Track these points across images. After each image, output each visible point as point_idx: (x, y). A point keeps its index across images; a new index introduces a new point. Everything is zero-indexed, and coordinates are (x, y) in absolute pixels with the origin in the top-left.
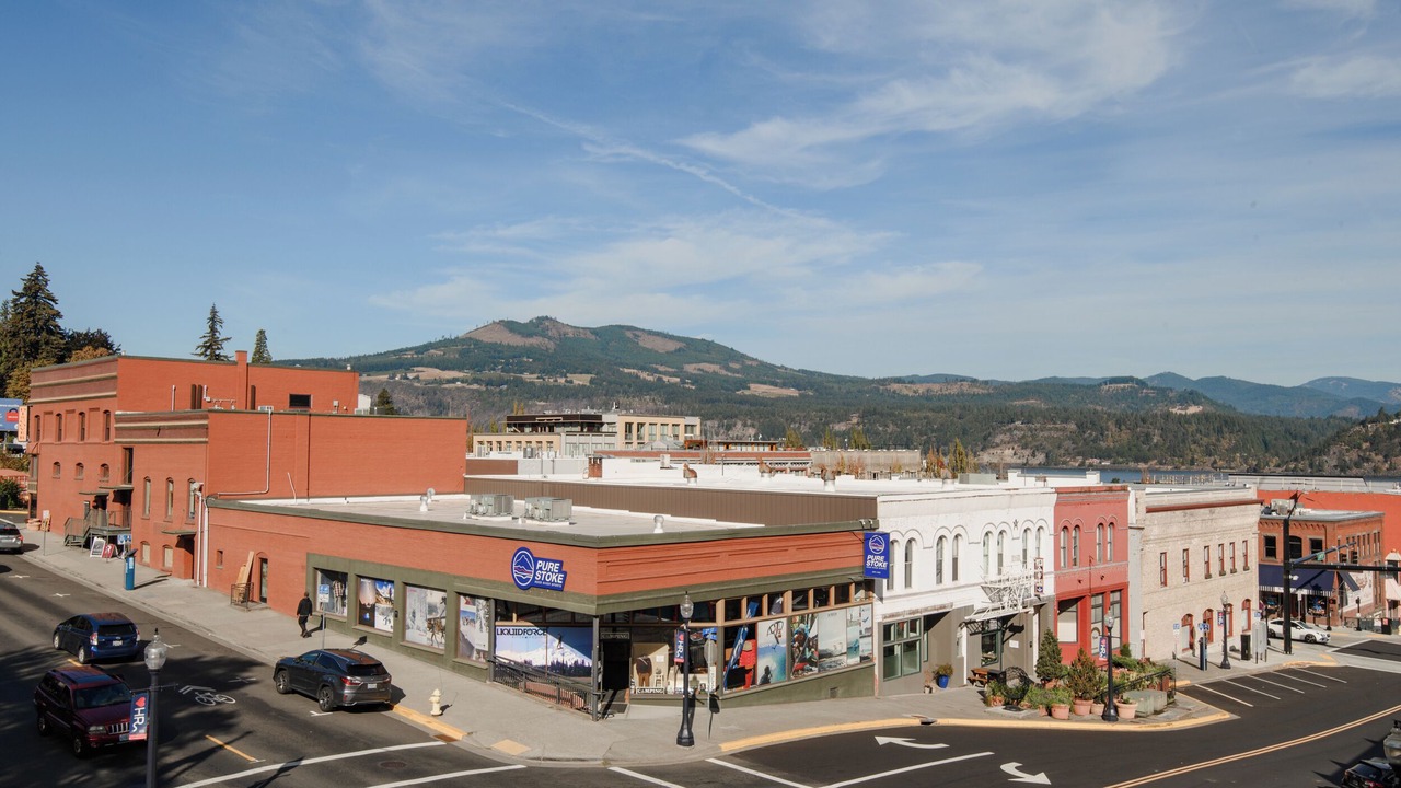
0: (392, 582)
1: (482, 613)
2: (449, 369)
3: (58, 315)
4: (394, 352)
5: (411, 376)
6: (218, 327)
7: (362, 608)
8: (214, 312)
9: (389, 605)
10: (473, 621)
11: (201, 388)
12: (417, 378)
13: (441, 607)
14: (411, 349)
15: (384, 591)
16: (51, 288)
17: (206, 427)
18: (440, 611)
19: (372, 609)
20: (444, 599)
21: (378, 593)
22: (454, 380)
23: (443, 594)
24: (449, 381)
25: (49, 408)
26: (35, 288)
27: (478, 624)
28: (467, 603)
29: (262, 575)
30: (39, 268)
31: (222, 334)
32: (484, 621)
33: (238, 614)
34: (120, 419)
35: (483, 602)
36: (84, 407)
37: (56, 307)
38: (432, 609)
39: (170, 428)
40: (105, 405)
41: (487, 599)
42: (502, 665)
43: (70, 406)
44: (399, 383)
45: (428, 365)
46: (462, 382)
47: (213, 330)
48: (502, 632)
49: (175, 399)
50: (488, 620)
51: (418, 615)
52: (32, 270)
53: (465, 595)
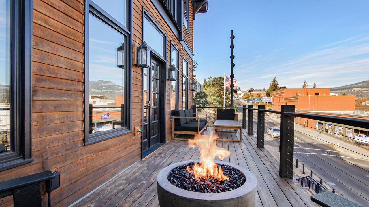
0: (332, 125)
1: (351, 131)
2: (364, 88)
3: (278, 84)
4: (348, 85)
5: (352, 90)
6: (306, 84)
7: (326, 129)
8: (305, 81)
9: (331, 129)
10: (349, 133)
11: (298, 93)
12: (354, 90)
13: (342, 130)
14: (353, 84)
15: (330, 126)
16: (277, 80)
17: (298, 99)
18: (342, 131)
19: (328, 130)
20: (343, 128)
21: (329, 127)
22: (365, 91)
23: (342, 128)
24: (364, 91)
25: (275, 97)
26: (275, 81)
27: (350, 134)
28: (348, 129)
29: (308, 123)
30: (275, 77)
31: (307, 84)
32: (352, 133)
33: (303, 129)
34: (284, 98)
35: (351, 129)
36: (279, 97)
37: (278, 83)
38: (340, 130)
39: (292, 99)
40: (282, 96)
41: (352, 129)
42: (356, 142)
43: (278, 97)
44: (350, 92)
45: (358, 87)
46: (368, 91)
47: (305, 84)
48: (356, 136)
49: (294, 95)
50: (353, 133)
51: (337, 131)
52: (274, 78)
53: (347, 128)
